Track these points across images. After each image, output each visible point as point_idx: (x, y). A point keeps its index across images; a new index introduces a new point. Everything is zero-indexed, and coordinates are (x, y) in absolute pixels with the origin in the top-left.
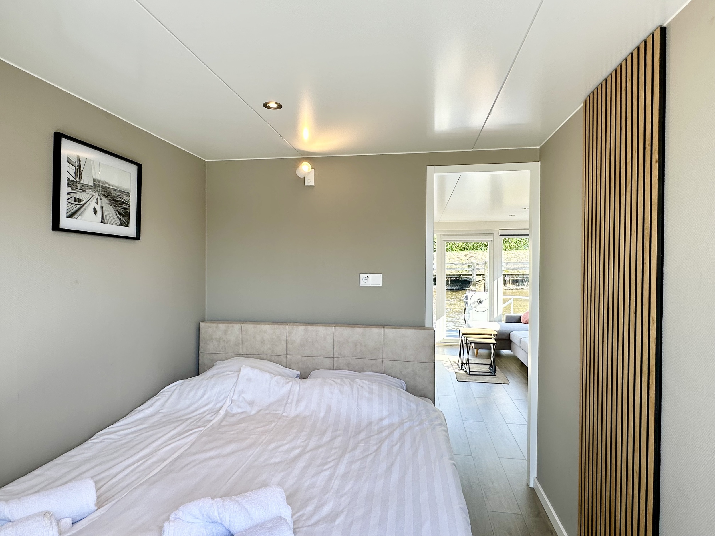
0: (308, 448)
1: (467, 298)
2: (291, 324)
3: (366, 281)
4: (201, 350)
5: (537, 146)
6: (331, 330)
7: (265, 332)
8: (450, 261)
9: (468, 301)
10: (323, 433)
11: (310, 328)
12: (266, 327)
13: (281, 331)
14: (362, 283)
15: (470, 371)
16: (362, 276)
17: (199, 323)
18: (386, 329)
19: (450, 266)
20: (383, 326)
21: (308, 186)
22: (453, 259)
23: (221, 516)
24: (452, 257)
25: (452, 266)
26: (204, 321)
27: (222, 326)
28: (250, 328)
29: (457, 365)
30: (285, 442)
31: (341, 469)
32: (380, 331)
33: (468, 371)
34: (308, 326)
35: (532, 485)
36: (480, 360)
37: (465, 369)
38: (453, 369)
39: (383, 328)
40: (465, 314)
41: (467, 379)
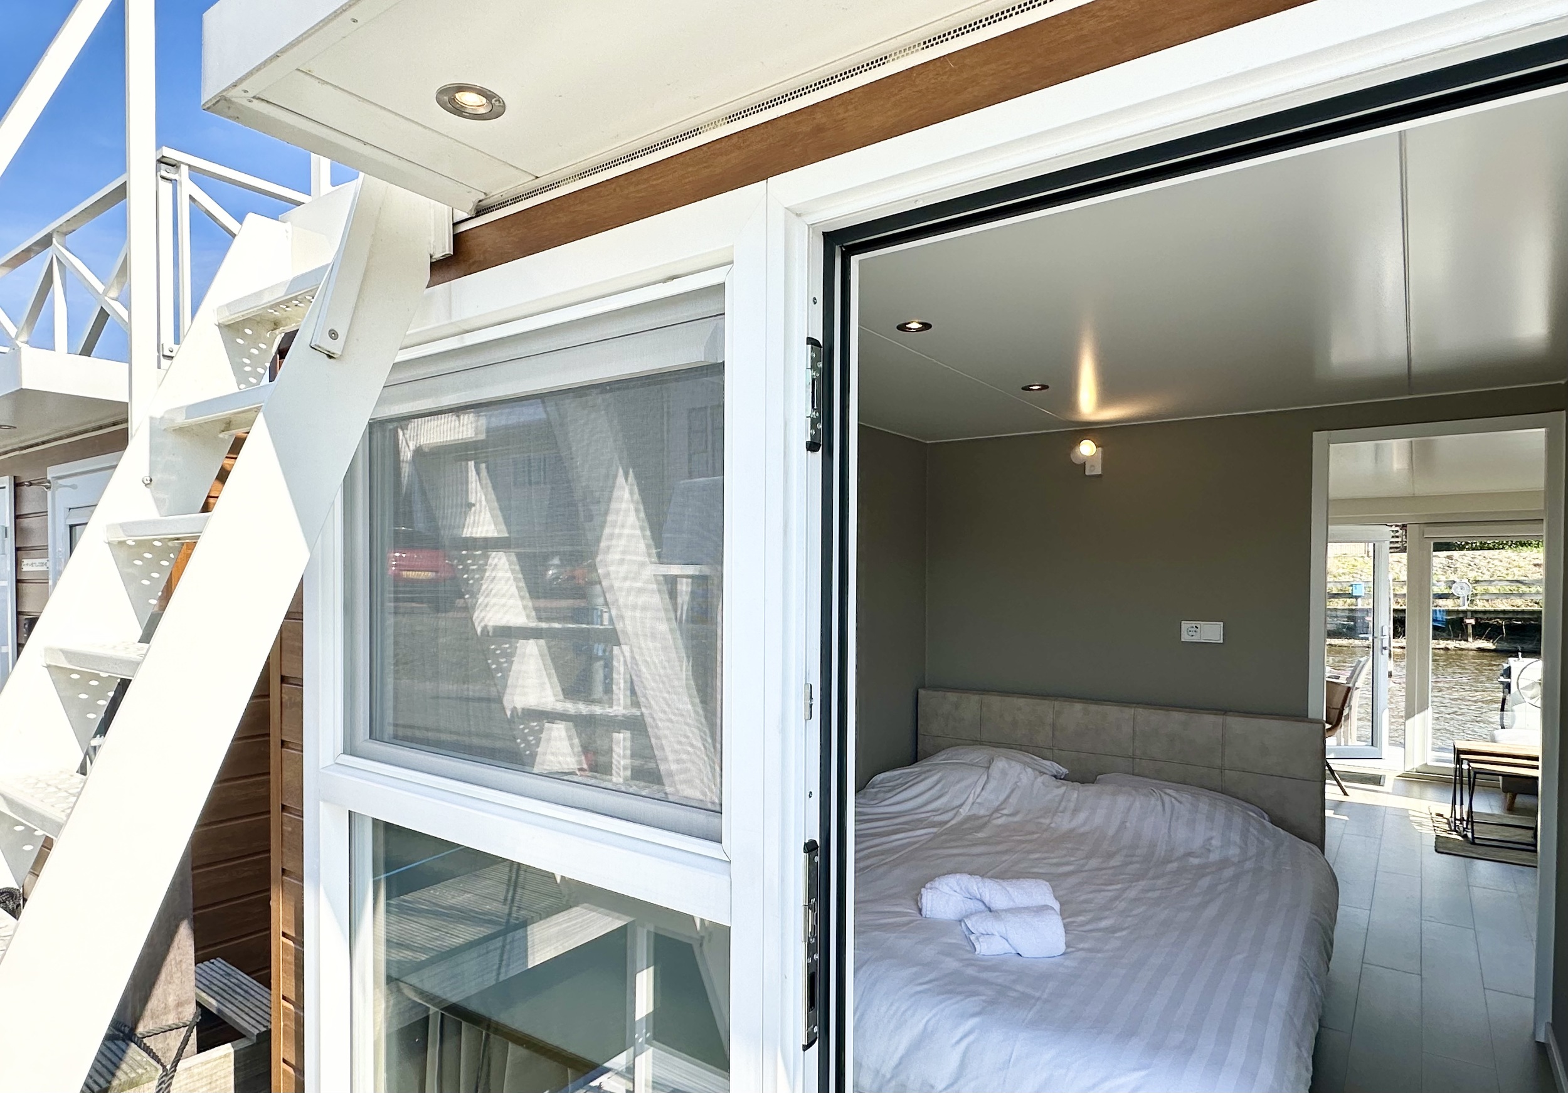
0: (1086, 868)
1: (1508, 673)
2: (1059, 698)
3: (1194, 633)
4: (921, 730)
5: (1560, 380)
6: (1128, 712)
7: (1019, 709)
8: (1507, 574)
9: (1513, 681)
10: (1110, 856)
11: (1093, 708)
12: (1021, 702)
13: (1046, 709)
14: (1185, 637)
15: (1475, 836)
16: (1185, 625)
17: (918, 692)
18: (1228, 717)
19: (1509, 587)
20: (1225, 711)
21: (1090, 476)
22: (1518, 569)
23: (981, 891)
24: (1515, 563)
25: (1516, 589)
26: (924, 687)
27: (952, 697)
28: (995, 701)
29: (1446, 821)
30: (1052, 855)
31: (1132, 894)
32: (1218, 719)
33: (1470, 835)
34: (1091, 703)
35: (1541, 1038)
36: (1513, 818)
37: (1464, 831)
38: (1433, 828)
39: (1224, 715)
40: (1502, 709)
41: (1463, 850)
